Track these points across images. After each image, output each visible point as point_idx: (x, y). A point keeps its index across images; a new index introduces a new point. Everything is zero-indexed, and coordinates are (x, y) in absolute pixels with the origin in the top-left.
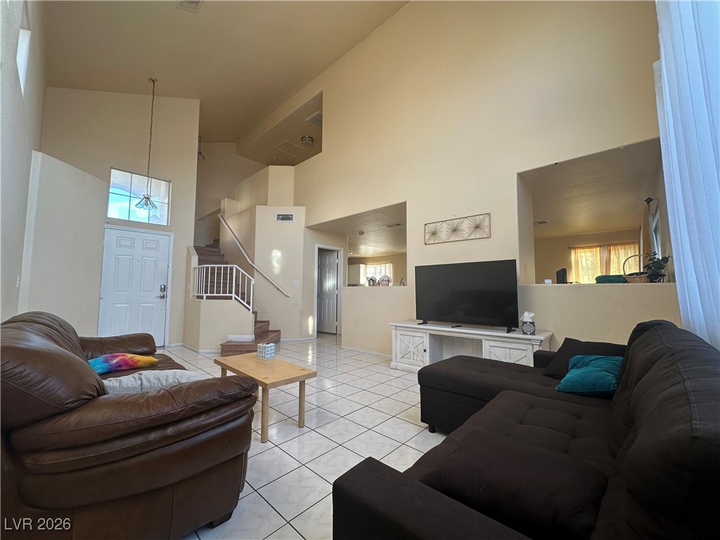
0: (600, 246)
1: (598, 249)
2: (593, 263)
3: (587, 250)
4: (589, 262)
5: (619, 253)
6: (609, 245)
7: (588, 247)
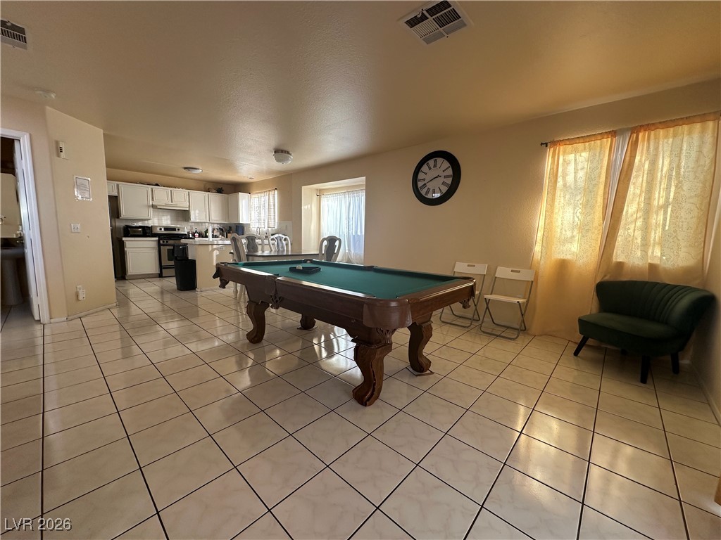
0: (613, 134)
1: (607, 142)
2: (589, 178)
3: (581, 146)
4: (581, 174)
5: (657, 149)
6: (636, 130)
7: (584, 139)
